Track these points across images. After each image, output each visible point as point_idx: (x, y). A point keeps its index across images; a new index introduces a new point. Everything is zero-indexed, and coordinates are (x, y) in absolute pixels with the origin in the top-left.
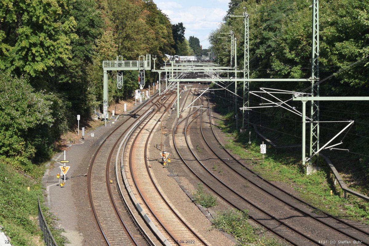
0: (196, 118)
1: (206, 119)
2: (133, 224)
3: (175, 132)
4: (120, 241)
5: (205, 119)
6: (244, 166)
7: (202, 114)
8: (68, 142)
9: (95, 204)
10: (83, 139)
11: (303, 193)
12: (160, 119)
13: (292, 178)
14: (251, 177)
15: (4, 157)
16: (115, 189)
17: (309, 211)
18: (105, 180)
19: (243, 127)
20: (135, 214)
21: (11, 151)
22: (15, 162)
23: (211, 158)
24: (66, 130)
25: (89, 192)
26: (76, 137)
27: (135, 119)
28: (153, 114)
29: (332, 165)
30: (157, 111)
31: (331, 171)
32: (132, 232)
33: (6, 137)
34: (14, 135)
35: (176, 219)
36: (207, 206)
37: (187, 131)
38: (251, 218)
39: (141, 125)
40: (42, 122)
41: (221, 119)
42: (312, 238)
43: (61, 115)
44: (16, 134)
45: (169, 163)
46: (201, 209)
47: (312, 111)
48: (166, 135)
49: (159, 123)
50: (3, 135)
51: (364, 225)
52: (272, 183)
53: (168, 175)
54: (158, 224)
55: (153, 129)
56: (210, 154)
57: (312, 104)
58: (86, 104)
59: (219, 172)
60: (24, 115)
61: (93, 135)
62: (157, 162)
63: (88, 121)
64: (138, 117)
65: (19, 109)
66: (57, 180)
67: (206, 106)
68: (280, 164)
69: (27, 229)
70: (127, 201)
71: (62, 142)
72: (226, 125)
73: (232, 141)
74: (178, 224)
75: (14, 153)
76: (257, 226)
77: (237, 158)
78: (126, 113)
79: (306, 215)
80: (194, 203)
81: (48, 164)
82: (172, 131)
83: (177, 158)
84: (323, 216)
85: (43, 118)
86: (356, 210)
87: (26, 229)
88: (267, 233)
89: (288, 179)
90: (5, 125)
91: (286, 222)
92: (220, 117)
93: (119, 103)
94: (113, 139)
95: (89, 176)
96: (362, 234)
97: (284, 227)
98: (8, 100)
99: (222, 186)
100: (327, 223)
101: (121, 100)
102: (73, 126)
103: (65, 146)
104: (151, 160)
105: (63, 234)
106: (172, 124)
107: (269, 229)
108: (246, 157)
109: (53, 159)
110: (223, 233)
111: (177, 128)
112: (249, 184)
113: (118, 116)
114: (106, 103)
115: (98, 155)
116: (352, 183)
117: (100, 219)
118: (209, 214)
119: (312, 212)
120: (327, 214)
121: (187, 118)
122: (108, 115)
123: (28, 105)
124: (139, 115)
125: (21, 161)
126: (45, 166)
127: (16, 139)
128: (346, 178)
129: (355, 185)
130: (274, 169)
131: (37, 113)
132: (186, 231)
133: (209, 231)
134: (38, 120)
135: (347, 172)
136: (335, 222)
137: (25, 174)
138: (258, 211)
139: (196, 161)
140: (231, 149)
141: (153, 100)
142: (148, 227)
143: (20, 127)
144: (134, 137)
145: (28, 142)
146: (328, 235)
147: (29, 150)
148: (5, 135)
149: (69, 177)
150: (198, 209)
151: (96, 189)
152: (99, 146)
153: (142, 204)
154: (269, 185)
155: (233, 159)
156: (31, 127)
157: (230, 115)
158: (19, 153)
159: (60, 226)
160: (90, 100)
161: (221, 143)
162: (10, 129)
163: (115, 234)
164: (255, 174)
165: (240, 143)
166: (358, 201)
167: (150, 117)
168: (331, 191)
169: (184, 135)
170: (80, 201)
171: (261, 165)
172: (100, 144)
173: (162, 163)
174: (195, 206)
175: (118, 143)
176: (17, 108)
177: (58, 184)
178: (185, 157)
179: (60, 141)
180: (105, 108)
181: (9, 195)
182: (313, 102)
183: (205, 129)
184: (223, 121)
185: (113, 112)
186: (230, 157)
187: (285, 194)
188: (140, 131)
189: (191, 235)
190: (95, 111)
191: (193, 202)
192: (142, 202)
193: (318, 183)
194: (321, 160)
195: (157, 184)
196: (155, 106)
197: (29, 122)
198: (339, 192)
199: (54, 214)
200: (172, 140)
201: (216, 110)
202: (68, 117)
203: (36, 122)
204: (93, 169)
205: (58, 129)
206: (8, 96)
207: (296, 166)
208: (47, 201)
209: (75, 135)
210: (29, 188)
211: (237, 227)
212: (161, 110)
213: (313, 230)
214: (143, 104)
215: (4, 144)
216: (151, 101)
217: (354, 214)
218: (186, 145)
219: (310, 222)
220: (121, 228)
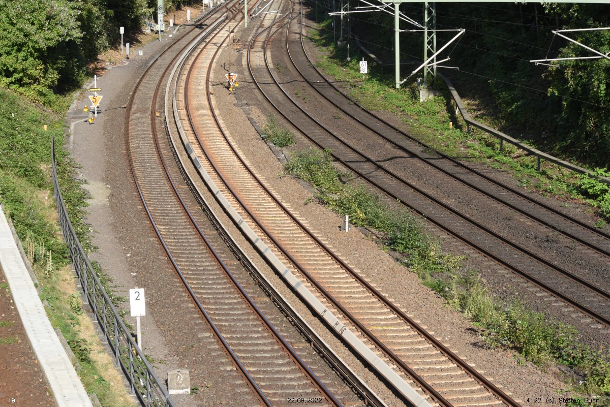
0: (282, 27)
1: (295, 27)
2: (179, 172)
3: (251, 47)
4: (160, 194)
5: (293, 28)
6: (338, 91)
7: (291, 22)
8: (106, 64)
9: (132, 145)
10: (128, 58)
11: (413, 126)
12: (234, 29)
13: (400, 105)
14: (346, 105)
15: (17, 86)
16: (161, 125)
17: (417, 149)
18: (150, 112)
19: (341, 38)
20: (183, 158)
21: (26, 78)
22: (30, 92)
23: (294, 79)
24: (105, 48)
25: (127, 129)
26: (119, 56)
27: (201, 30)
28: (225, 24)
29: (453, 89)
30: (232, 19)
31: (452, 97)
32: (176, 182)
33: (18, 60)
34: (29, 56)
35: (238, 163)
36: (281, 145)
37: (267, 44)
38: (337, 159)
39: (208, 37)
40: (66, 37)
41: (315, 27)
42: (417, 187)
43: (98, 27)
44: (32, 55)
45: (236, 89)
46: (272, 149)
47: (426, 16)
48: (239, 51)
49: (232, 34)
50: (14, 57)
51: (490, 168)
52: (372, 112)
53: (234, 104)
54: (212, 170)
55: (223, 42)
56: (294, 74)
57: (427, 7)
58: (133, 12)
59: (304, 99)
60: (42, 29)
61: (142, 52)
62: (222, 86)
63: (137, 35)
64: (205, 27)
65: (35, 22)
66: (86, 115)
67: (298, 12)
68: (387, 87)
69: (33, 182)
70: (175, 141)
71: (99, 64)
72: (320, 36)
73: (326, 57)
74: (240, 169)
75: (30, 81)
76: (344, 170)
77: (330, 80)
78: (189, 23)
79: (413, 155)
80: (265, 141)
81: (76, 94)
82: (247, 45)
83: (249, 81)
84: (435, 157)
85: (67, 33)
86: (482, 149)
87: (31, 182)
88: (358, 181)
89: (395, 107)
90: (16, 44)
91: (385, 165)
92: (315, 25)
93: (181, 9)
94: (168, 57)
95: (129, 108)
96: (485, 181)
97: (381, 172)
98: (21, 11)
99: (305, 117)
100: (440, 166)
101: (184, 6)
102: (114, 43)
103: (103, 69)
104: (215, 84)
105: (84, 186)
106: (249, 35)
107: (360, 175)
108: (342, 79)
109: (84, 86)
110: (299, 181)
111: (254, 41)
112: (342, 115)
113: (178, 27)
114: (162, 10)
115: (145, 80)
116: (479, 113)
117: (136, 165)
118: (283, 155)
119: (422, 152)
120: (441, 155)
121: (270, 27)
122: (164, 26)
123: (47, 16)
124: (206, 25)
125: (39, 91)
126: (72, 96)
127: (31, 62)
128: (472, 105)
129: (483, 115)
130: (377, 94)
131: (59, 26)
132: (248, 178)
133: (280, 178)
134: (60, 36)
135: (473, 98)
136: (452, 164)
137: (45, 108)
138: (349, 150)
139: (274, 85)
140: (324, 67)
141: (227, 4)
142: (198, 175)
143: (37, 46)
144: (196, 54)
145: (48, 65)
146: (440, 182)
147: (50, 76)
148: (17, 58)
149: (103, 109)
150: (269, 149)
151: (137, 125)
152: (147, 68)
153: (195, 144)
154: (369, 116)
155: (324, 81)
156: (51, 45)
157: (327, 23)
158: (36, 80)
159: (80, 176)
160: (139, 6)
161: (311, 61)
162: (24, 49)
163: (154, 184)
164: (351, 101)
165: (336, 59)
166: (486, 137)
167: (221, 28)
168: (451, 123)
169: (263, 50)
170: (112, 141)
171: (361, 88)
172: (150, 65)
173: (228, 88)
174: (266, 145)
175: (174, 63)
176: (33, 21)
177: (86, 119)
178: (260, 79)
179: (96, 63)
180: (161, 16)
181: (14, 137)
182: (427, 4)
183: (291, 42)
184: (318, 30)
185: (172, 22)
186: (321, 79)
187: (389, 127)
188: (206, 46)
189: (255, 184)
190: (147, 20)
191: (263, 139)
192: (194, 141)
193: (435, 113)
194: (439, 82)
195: (218, 117)
196: (230, 12)
197: (49, 39)
198: (461, 124)
199: (75, 160)
200: (246, 57)
201: (310, 16)
202: (108, 30)
203: (57, 38)
204: (135, 98)
205: (95, 46)
206: (21, 6)
207: (408, 89)
208: (69, 143)
209: (117, 53)
210: (45, 126)
211: (316, 173)
212: (237, 18)
213: (420, 176)
214: (214, 9)
215: (16, 69)
216: (225, 6)
217: (478, 154)
218: (264, 64)
219: (417, 166)
220: (163, 177)
